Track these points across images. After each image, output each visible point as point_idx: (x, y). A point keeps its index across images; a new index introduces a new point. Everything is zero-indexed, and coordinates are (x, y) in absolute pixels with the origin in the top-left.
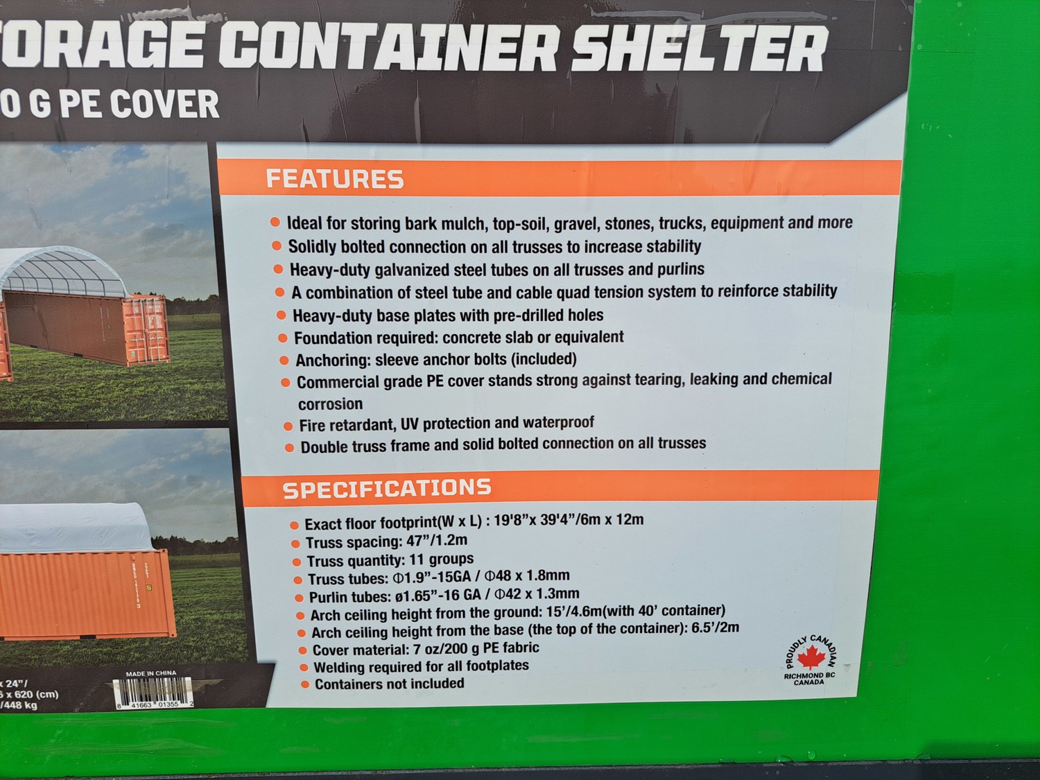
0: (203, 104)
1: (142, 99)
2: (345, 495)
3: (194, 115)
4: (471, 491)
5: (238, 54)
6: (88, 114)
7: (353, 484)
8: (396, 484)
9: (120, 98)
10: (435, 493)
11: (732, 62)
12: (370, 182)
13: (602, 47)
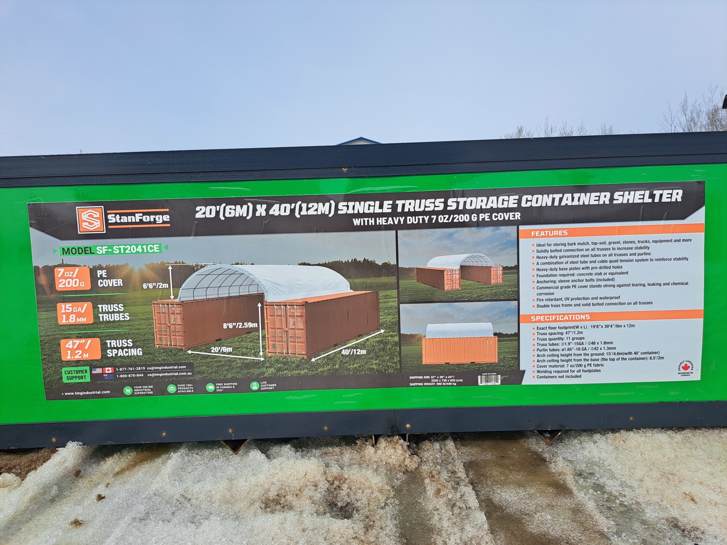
0: (516, 216)
1: (501, 215)
2: (548, 320)
3: (514, 219)
4: (584, 318)
5: (526, 203)
6: (486, 219)
7: (551, 316)
8: (563, 316)
9: (495, 215)
10: (574, 319)
11: (657, 200)
12: (558, 234)
13: (622, 197)
